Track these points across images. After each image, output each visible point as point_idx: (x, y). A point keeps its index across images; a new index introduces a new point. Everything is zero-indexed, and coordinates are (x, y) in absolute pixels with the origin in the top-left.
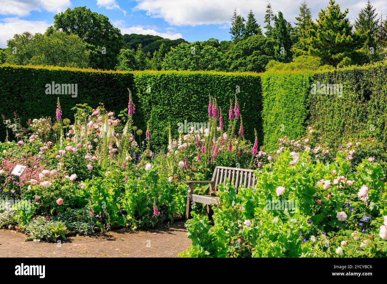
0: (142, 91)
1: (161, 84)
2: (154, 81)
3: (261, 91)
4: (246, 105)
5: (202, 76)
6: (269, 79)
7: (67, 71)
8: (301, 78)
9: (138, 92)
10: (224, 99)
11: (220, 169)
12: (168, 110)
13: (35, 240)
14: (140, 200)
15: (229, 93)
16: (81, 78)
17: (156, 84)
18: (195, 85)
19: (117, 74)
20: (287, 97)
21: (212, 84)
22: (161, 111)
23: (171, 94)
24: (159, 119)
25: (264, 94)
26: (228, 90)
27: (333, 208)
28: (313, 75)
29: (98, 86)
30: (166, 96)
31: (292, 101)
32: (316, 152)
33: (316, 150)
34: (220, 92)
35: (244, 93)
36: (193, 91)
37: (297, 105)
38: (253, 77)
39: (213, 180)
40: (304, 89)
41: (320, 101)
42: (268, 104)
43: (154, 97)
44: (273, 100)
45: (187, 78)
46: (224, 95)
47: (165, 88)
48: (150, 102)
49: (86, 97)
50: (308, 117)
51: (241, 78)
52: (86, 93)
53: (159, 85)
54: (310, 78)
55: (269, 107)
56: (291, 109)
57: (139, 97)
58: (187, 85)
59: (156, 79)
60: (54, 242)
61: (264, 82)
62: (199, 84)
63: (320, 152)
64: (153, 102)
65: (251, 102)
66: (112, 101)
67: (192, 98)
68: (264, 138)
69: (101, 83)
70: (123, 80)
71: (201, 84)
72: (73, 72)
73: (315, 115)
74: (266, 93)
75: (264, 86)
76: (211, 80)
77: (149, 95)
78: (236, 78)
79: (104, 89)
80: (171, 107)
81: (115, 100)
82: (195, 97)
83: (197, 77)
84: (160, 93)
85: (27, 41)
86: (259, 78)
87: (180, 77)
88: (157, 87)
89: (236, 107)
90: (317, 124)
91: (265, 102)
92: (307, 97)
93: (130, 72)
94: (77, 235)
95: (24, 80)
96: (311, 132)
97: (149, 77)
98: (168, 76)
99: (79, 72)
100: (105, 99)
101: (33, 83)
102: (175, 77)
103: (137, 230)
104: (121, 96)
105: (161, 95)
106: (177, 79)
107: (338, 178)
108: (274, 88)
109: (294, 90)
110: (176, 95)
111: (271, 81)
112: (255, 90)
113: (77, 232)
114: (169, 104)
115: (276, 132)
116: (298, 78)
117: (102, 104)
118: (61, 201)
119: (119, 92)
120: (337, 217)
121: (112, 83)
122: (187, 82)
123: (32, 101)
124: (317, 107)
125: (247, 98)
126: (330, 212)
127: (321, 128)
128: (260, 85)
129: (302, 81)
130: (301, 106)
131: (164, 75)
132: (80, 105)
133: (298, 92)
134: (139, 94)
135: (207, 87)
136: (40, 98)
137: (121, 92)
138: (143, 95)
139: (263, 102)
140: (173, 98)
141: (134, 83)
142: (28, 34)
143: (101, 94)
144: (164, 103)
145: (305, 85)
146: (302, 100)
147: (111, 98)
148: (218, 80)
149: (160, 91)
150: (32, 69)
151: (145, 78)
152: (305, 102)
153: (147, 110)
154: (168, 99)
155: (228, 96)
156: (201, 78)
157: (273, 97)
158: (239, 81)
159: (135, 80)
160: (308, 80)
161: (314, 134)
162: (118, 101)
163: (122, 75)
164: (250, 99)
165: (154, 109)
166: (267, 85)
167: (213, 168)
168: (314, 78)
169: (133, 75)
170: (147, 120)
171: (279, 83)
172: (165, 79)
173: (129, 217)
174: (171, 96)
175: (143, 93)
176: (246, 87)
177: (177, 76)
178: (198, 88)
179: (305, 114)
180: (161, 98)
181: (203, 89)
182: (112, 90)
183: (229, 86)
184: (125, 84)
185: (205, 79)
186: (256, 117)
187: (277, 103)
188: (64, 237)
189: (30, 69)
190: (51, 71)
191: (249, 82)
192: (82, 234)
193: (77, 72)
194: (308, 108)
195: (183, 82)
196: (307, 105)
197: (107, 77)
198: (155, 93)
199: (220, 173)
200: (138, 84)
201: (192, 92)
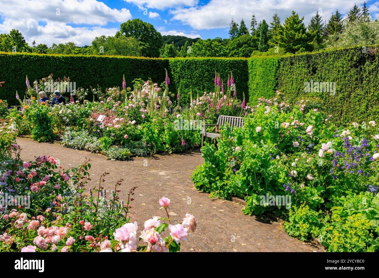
0: (174, 70)
1: (186, 66)
2: (182, 64)
3: (248, 69)
4: (238, 78)
5: (211, 60)
6: (252, 62)
7: (128, 59)
8: (273, 60)
9: (172, 71)
10: (224, 74)
11: (222, 117)
12: (190, 82)
13: (112, 159)
14: (173, 135)
15: (228, 71)
16: (137, 63)
17: (183, 66)
18: (206, 66)
19: (159, 60)
20: (264, 73)
21: (217, 65)
22: (186, 82)
23: (192, 72)
24: (185, 87)
25: (250, 71)
26: (227, 69)
27: (291, 140)
28: (280, 59)
29: (148, 68)
30: (189, 73)
31: (267, 75)
32: (281, 106)
33: (281, 105)
34: (222, 70)
35: (237, 71)
36: (206, 69)
37: (270, 78)
38: (243, 61)
39: (217, 124)
40: (274, 67)
41: (285, 74)
42: (252, 78)
43: (182, 74)
44: (255, 75)
45: (202, 61)
46: (225, 72)
47: (188, 68)
48: (179, 77)
49: (140, 74)
50: (277, 85)
51: (235, 61)
52: (140, 72)
53: (185, 66)
54: (278, 60)
55: (252, 79)
56: (266, 80)
57: (173, 74)
58: (202, 66)
59: (182, 63)
60: (123, 160)
61: (249, 63)
62: (209, 65)
63: (284, 106)
64: (181, 77)
65: (242, 76)
66: (156, 77)
67: (205, 74)
68: (249, 98)
69: (149, 66)
70: (162, 64)
71: (211, 65)
72: (132, 59)
73: (281, 84)
74: (251, 70)
75: (250, 66)
76: (216, 63)
77: (179, 73)
78: (232, 61)
79: (151, 69)
80: (192, 80)
81: (158, 76)
82: (207, 73)
83: (208, 61)
84: (185, 71)
85: (104, 41)
86: (247, 61)
87: (197, 61)
88: (183, 68)
89: (231, 79)
90: (282, 89)
91: (250, 76)
92: (276, 73)
93: (167, 59)
94: (137, 156)
95: (103, 64)
96: (278, 94)
97: (178, 61)
98: (190, 61)
99: (136, 59)
100: (152, 76)
101: (108, 66)
102: (195, 61)
103: (172, 153)
104: (162, 74)
105: (186, 73)
106: (195, 63)
107: (295, 121)
108: (256, 67)
109: (268, 68)
110: (195, 73)
111: (254, 63)
112: (244, 68)
113: (137, 155)
114: (191, 78)
115: (257, 94)
116: (271, 60)
117: (150, 78)
118: (126, 136)
119: (160, 71)
120: (293, 145)
121: (156, 66)
122: (201, 64)
123: (108, 77)
124: (282, 79)
125: (239, 73)
126: (289, 142)
127: (285, 92)
128: (247, 66)
129: (273, 62)
130: (273, 78)
131: (188, 60)
132: (137, 79)
133: (271, 69)
134: (173, 72)
135: (214, 67)
136: (113, 75)
137: (161, 71)
138: (175, 73)
140: (194, 74)
141: (169, 66)
142: (104, 37)
143: (149, 72)
144: (188, 78)
145: (275, 65)
146: (273, 74)
147: (156, 75)
148: (221, 63)
149: (185, 70)
150: (108, 58)
151: (176, 62)
152: (275, 76)
153: (178, 82)
154: (190, 75)
155: (227, 73)
156: (210, 61)
157: (255, 73)
158: (234, 63)
159: (170, 63)
160: (277, 62)
161: (280, 95)
162: (160, 77)
163: (162, 60)
164: (241, 74)
165: (181, 81)
166: (251, 66)
167: (217, 116)
168: (281, 60)
169: (169, 60)
170: (178, 88)
171: (259, 63)
172: (188, 63)
173: (167, 146)
174: (192, 73)
175: (175, 71)
176: (238, 67)
177: (196, 60)
178: (208, 68)
179: (275, 83)
180: (186, 74)
181: (212, 68)
182: (156, 70)
183: (228, 66)
184: (164, 66)
185: (213, 62)
186: (244, 85)
187: (258, 77)
188: (129, 157)
189: (106, 58)
190: (119, 59)
191: (241, 64)
192: (140, 156)
193: (135, 59)
194: (277, 79)
195: (199, 64)
196: (276, 77)
197: (153, 62)
198: (182, 71)
199: (222, 119)
200: (172, 66)
201: (205, 71)
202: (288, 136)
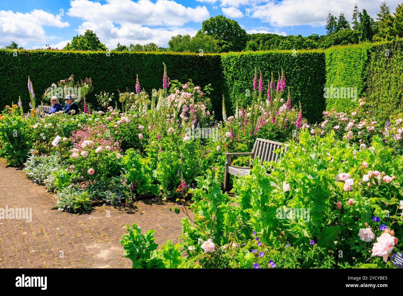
0: (227, 70)
1: (241, 63)
2: (236, 60)
3: (325, 66)
4: (310, 79)
5: (273, 54)
6: (331, 54)
7: (169, 55)
8: (359, 51)
9: (224, 70)
10: (291, 74)
11: (260, 142)
12: (246, 85)
13: (59, 209)
14: (173, 171)
15: (296, 69)
16: (179, 60)
17: (237, 63)
18: (267, 63)
19: (208, 56)
20: (346, 71)
21: (281, 61)
22: (241, 85)
23: (248, 71)
24: (239, 92)
25: (327, 69)
26: (295, 66)
28: (371, 47)
29: (194, 66)
30: (244, 73)
31: (350, 74)
32: (360, 128)
33: (360, 126)
34: (288, 68)
35: (309, 68)
36: (266, 67)
37: (355, 78)
38: (318, 54)
39: (253, 152)
40: (362, 62)
41: (377, 72)
42: (331, 78)
43: (235, 74)
44: (335, 74)
45: (261, 56)
46: (291, 70)
47: (244, 66)
48: (233, 78)
49: (184, 75)
50: (365, 89)
51: (307, 55)
52: (184, 72)
53: (240, 64)
54: (368, 50)
55: (330, 80)
56: (349, 82)
57: (225, 74)
58: (261, 63)
59: (237, 59)
60: (74, 213)
61: (327, 57)
62: (271, 61)
63: (364, 128)
64: (235, 78)
65: (316, 76)
66: (204, 78)
67: (265, 74)
68: (326, 108)
69: (195, 63)
70: (212, 61)
71: (273, 61)
72: (173, 56)
73: (371, 87)
74: (329, 67)
75: (327, 62)
76: (280, 58)
77: (232, 72)
78: (303, 55)
79: (198, 68)
80: (248, 82)
81: (206, 77)
82: (267, 73)
83: (269, 55)
84: (240, 70)
85: (180, 41)
86: (324, 54)
87: (255, 56)
88: (237, 66)
89: (282, 79)
90: (372, 96)
91: (328, 75)
92: (365, 70)
93: (219, 54)
94: (104, 205)
95: (138, 63)
96: (361, 104)
97: (232, 57)
98: (246, 56)
99: (178, 55)
100: (198, 76)
101: (144, 65)
102: (252, 57)
103: (167, 201)
104: (211, 74)
105: (241, 72)
106: (253, 58)
107: (370, 173)
108: (336, 63)
109: (353, 63)
110: (252, 72)
111: (333, 57)
112: (319, 65)
113: (105, 202)
114: (246, 79)
115: (336, 103)
116: (356, 51)
117: (191, 80)
118: (92, 171)
119: (209, 70)
120: (359, 234)
121: (204, 63)
122: (260, 61)
123: (144, 79)
124: (373, 79)
125: (312, 72)
126: (352, 224)
127: (377, 100)
128: (324, 61)
129: (360, 54)
130: (359, 79)
131: (243, 55)
133: (357, 64)
134: (225, 72)
135: (277, 64)
136: (149, 76)
137: (211, 70)
138: (228, 72)
139: (326, 76)
140: (250, 74)
141: (221, 63)
143: (195, 72)
144: (243, 79)
145: (363, 58)
146: (359, 72)
147: (204, 76)
148: (287, 58)
149: (240, 69)
150: (143, 54)
151: (229, 59)
152: (363, 74)
153: (231, 85)
154: (246, 75)
155: (295, 71)
156: (272, 56)
157: (335, 71)
158: (305, 57)
159: (222, 60)
160: (366, 53)
161: (363, 106)
162: (209, 78)
163: (211, 56)
164: (315, 73)
165: (235, 84)
166: (329, 61)
168: (372, 50)
169: (220, 56)
170: (231, 92)
171: (339, 56)
172: (244, 59)
173: (161, 187)
174: (248, 73)
175: (228, 70)
176: (311, 63)
177: (253, 55)
178: (270, 65)
179: (362, 86)
180: (241, 74)
181: (274, 66)
182: (204, 69)
183: (296, 62)
184: (214, 64)
185: (275, 57)
186: (320, 89)
187: (338, 77)
188: (85, 207)
189: (141, 54)
190: (157, 55)
191: (314, 58)
192: (108, 204)
193: (177, 55)
194: (365, 80)
195: (258, 60)
196: (365, 77)
197: (200, 59)
198: (236, 70)
200: (224, 64)
201: (265, 69)
202: (349, 209)
